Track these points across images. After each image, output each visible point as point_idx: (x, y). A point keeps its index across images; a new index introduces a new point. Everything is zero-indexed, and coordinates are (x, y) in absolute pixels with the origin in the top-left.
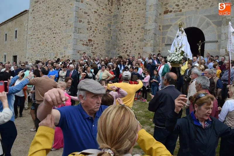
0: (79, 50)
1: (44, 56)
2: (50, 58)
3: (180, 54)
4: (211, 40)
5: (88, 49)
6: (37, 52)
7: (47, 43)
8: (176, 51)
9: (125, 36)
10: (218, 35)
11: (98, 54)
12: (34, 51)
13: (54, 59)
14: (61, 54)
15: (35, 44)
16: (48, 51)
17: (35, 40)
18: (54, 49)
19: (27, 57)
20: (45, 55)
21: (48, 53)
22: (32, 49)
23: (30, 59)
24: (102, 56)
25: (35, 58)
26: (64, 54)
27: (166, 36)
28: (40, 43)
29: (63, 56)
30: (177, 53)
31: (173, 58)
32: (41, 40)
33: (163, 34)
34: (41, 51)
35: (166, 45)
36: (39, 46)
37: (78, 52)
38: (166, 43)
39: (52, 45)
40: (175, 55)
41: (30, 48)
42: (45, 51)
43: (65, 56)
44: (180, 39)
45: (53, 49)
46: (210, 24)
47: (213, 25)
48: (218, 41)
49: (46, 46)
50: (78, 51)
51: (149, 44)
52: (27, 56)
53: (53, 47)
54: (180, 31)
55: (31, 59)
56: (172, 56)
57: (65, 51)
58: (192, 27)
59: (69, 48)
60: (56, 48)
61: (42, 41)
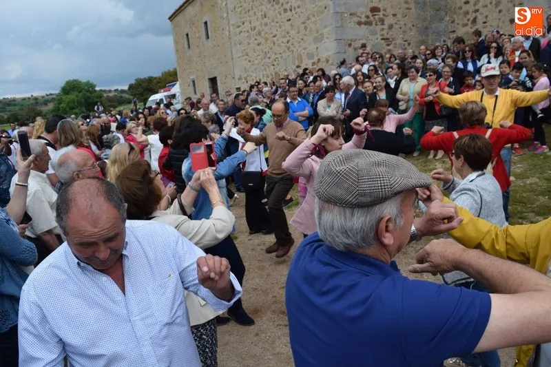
0: (351, 40)
1: (272, 67)
2: (286, 70)
5: (373, 33)
6: (257, 62)
7: (274, 37)
11: (399, 41)
12: (250, 61)
13: (295, 71)
14: (310, 56)
15: (249, 44)
16: (280, 54)
17: (247, 34)
18: (292, 48)
19: (237, 77)
20: (273, 65)
21: (280, 59)
22: (243, 56)
23: (244, 80)
24: (409, 44)
25: (254, 75)
26: (318, 54)
28: (260, 39)
29: (316, 59)
32: (260, 34)
34: (265, 58)
36: (258, 48)
37: (350, 45)
39: (285, 40)
41: (240, 55)
42: (273, 57)
43: (319, 60)
45: (289, 48)
49: (274, 44)
50: (349, 42)
52: (237, 73)
53: (290, 43)
55: (246, 79)
57: (317, 48)
59: (327, 38)
60: (296, 44)
61: (263, 34)
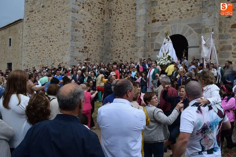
0: (76, 57)
1: (41, 63)
2: (47, 64)
3: (167, 59)
4: (193, 45)
5: (84, 56)
6: (34, 59)
7: (44, 50)
8: (164, 56)
9: (117, 43)
10: (199, 41)
11: (93, 60)
12: (30, 59)
13: (51, 65)
14: (59, 60)
15: (31, 51)
16: (46, 58)
17: (30, 47)
18: (51, 56)
19: (23, 64)
20: (42, 62)
21: (45, 60)
22: (28, 56)
23: (26, 66)
24: (97, 61)
25: (32, 64)
26: (62, 60)
27: (154, 43)
28: (37, 51)
29: (61, 62)
30: (164, 58)
31: (161, 62)
32: (37, 48)
33: (152, 40)
34: (38, 58)
35: (155, 50)
36: (36, 54)
37: (75, 59)
38: (154, 48)
39: (49, 53)
40: (163, 59)
41: (26, 55)
42: (42, 59)
43: (62, 63)
44: (167, 45)
45: (50, 56)
46: (192, 32)
47: (195, 32)
48: (199, 46)
49: (43, 53)
50: (75, 57)
51: (140, 50)
53: (50, 54)
54: (166, 39)
55: (27, 66)
56: (161, 61)
57: (62, 58)
58: (177, 34)
59: (67, 55)
60: (53, 55)
61: (38, 48)
